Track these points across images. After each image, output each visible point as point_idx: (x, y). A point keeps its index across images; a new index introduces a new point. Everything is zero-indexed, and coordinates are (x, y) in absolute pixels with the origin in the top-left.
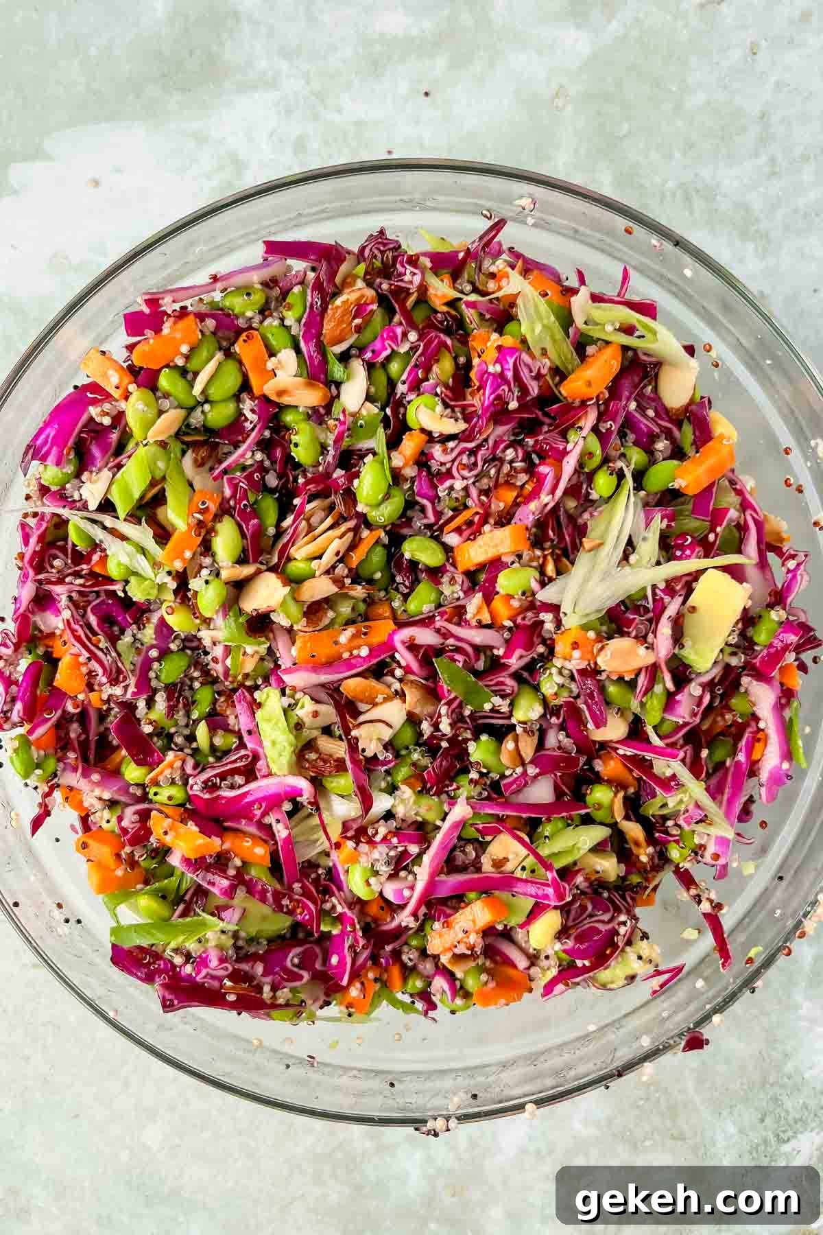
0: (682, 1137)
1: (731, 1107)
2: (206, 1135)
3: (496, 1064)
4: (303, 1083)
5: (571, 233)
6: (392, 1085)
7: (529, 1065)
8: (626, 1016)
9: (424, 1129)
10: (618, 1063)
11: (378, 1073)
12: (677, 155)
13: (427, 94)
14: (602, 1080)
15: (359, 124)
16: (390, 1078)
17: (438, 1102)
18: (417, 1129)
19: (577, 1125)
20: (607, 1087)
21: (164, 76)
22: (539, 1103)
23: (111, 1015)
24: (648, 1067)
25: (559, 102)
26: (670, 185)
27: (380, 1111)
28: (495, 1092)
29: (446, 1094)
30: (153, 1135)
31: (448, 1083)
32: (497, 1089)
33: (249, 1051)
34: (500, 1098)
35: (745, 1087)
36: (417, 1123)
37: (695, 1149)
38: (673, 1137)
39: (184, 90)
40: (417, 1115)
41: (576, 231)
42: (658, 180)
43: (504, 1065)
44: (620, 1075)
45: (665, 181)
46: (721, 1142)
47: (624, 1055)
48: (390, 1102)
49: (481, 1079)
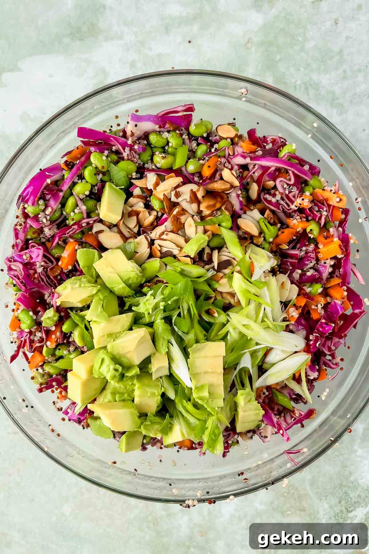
0: (304, 510)
1: (326, 496)
3: (218, 477)
4: (129, 482)
5: (263, 105)
6: (170, 485)
7: (232, 478)
8: (276, 457)
9: (185, 505)
10: (272, 479)
11: (164, 479)
12: (302, 69)
13: (189, 42)
14: (265, 486)
15: (159, 55)
16: (170, 482)
17: (191, 493)
18: (181, 505)
20: (267, 489)
21: (71, 33)
22: (236, 495)
23: (46, 449)
24: (286, 480)
25: (249, 45)
26: (299, 82)
27: (164, 496)
28: (216, 490)
29: (195, 489)
31: (195, 485)
32: (218, 489)
33: (106, 467)
34: (219, 492)
35: (332, 487)
36: (181, 502)
37: (310, 515)
38: (300, 510)
40: (182, 498)
41: (265, 104)
42: (293, 80)
43: (221, 478)
44: (273, 484)
45: (296, 81)
46: (321, 513)
47: (275, 474)
48: (169, 492)
49: (210, 483)
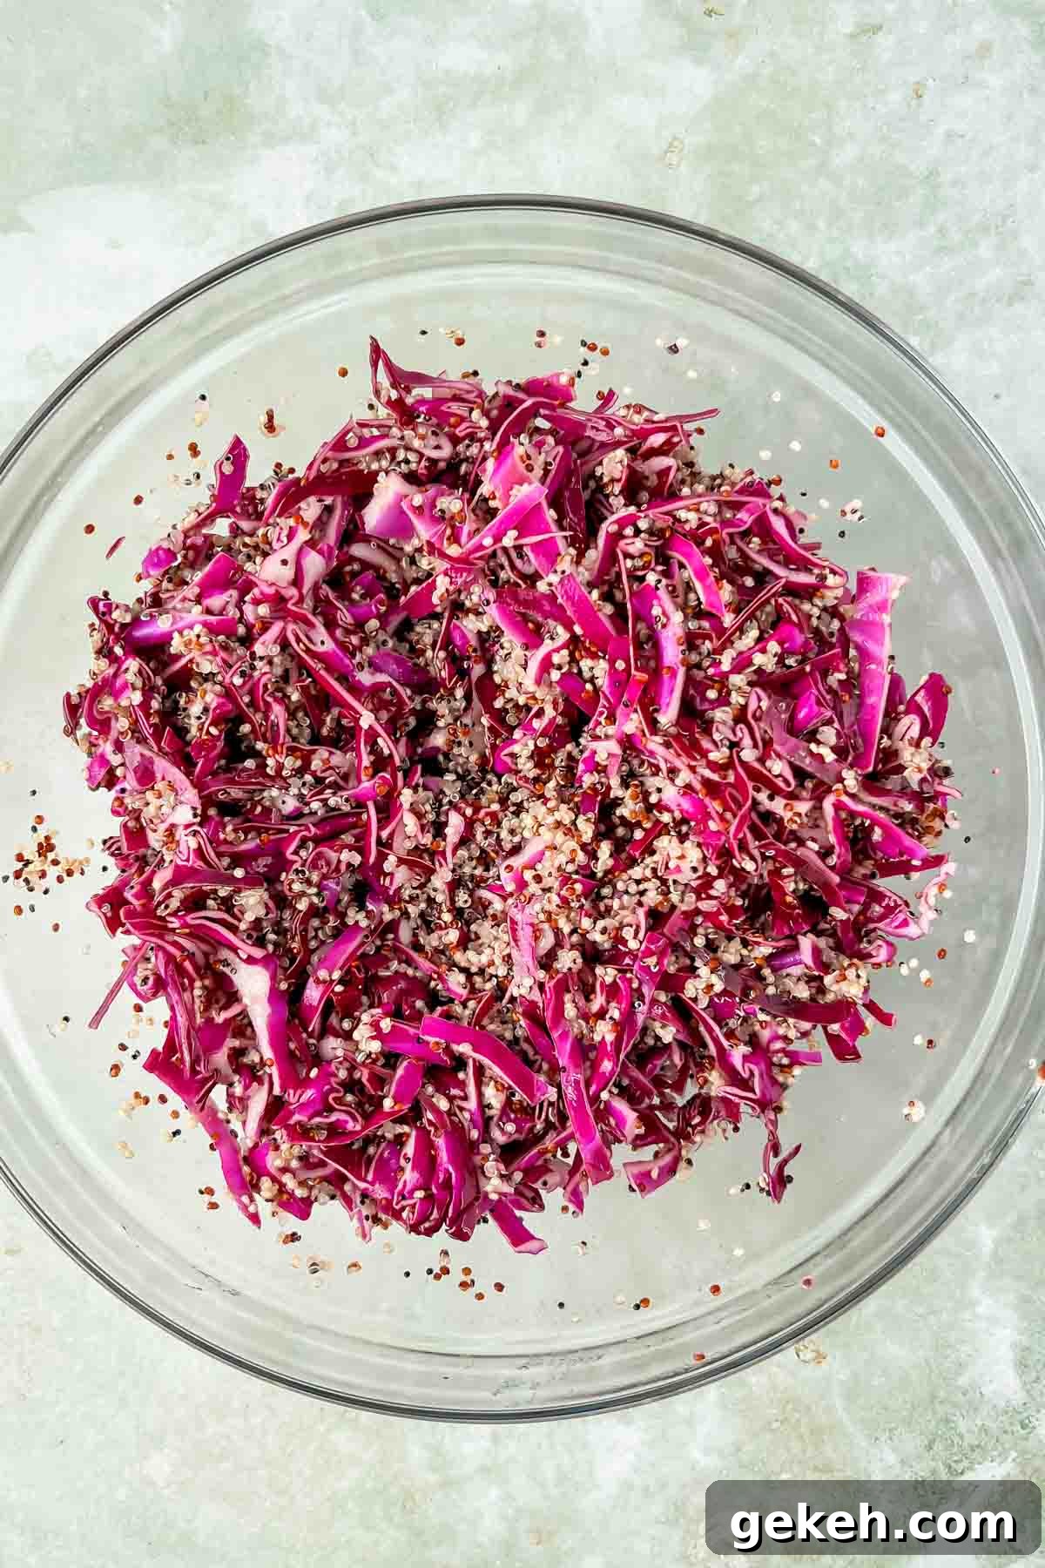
1: (890, 1430)
2: (226, 1466)
19: (696, 1454)
21: (171, 124)
25: (673, 158)
30: (160, 1466)
35: (908, 1406)
39: (198, 141)
